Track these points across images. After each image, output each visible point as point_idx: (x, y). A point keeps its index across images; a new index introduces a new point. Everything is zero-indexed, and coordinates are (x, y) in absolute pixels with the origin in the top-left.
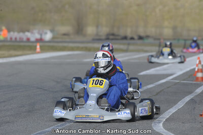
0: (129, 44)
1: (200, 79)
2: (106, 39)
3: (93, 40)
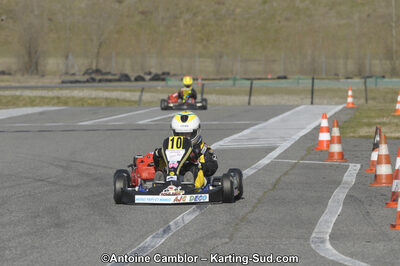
0: (142, 90)
1: (336, 157)
2: (88, 81)
3: (63, 82)
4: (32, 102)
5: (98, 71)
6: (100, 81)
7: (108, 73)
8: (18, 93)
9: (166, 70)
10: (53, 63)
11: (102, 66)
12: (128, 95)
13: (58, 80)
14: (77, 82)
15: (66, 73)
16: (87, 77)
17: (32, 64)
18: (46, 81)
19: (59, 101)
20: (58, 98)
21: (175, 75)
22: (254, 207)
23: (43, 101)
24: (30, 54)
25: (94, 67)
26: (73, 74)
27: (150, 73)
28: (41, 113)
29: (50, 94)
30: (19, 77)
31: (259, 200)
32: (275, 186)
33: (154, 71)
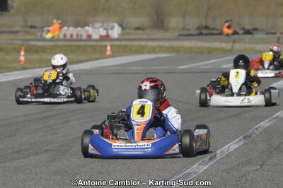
0: (234, 42)
2: (198, 35)
3: (180, 35)
4: (153, 50)
5: (206, 28)
6: (206, 35)
7: (214, 29)
8: (144, 43)
9: (256, 26)
10: (174, 22)
11: (210, 23)
12: (224, 45)
13: (176, 34)
14: (190, 35)
15: (184, 29)
16: (198, 32)
17: (159, 23)
18: (168, 35)
19: (173, 49)
20: (173, 47)
21: (262, 30)
23: (161, 49)
24: (157, 15)
25: (204, 25)
26: (189, 30)
27: (244, 29)
28: (154, 59)
29: (167, 44)
30: (149, 31)
33: (247, 27)
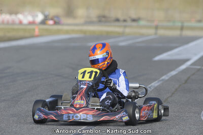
0: (125, 27)
22: (173, 94)
31: (176, 90)
32: (186, 82)
